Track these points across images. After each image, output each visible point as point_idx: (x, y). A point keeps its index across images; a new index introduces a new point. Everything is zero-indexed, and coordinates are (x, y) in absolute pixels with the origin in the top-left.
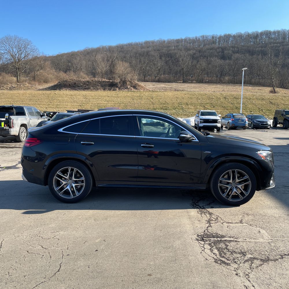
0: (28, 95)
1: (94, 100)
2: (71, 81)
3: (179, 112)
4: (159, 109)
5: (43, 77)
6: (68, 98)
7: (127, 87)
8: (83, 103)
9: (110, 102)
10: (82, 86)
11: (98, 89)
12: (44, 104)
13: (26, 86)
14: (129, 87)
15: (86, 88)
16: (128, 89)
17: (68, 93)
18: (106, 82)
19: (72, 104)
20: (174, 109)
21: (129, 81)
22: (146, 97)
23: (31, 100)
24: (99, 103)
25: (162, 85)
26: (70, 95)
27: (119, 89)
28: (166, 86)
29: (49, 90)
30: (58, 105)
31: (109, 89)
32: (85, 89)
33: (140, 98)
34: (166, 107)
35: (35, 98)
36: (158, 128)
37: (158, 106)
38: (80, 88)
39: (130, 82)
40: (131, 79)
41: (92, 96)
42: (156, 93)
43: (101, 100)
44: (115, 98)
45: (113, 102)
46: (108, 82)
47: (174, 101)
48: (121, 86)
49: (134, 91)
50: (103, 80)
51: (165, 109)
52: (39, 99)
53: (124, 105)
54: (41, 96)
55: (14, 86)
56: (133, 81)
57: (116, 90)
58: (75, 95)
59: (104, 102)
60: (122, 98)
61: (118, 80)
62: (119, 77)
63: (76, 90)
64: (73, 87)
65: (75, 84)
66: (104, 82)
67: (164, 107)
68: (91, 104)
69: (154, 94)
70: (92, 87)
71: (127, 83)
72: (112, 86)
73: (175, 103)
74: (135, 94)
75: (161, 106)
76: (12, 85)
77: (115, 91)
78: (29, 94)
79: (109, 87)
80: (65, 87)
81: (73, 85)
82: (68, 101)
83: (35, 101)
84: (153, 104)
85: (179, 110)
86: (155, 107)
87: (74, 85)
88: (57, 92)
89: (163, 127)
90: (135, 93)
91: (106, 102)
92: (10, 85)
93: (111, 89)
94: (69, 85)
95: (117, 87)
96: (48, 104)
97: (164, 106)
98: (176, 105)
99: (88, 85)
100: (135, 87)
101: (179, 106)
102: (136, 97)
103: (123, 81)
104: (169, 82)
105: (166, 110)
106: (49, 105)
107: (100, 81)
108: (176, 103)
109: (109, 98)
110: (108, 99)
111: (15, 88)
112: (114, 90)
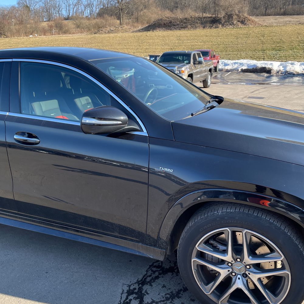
0: (118, 39)
1: (188, 41)
2: (167, 19)
3: (297, 53)
4: (269, 50)
5: (147, 18)
6: (160, 40)
7: (233, 23)
8: (175, 46)
9: (207, 43)
10: (178, 25)
11: (196, 27)
12: (132, 49)
13: (124, 28)
14: (235, 22)
15: (183, 26)
16: (234, 25)
17: (161, 35)
18: (207, 17)
19: (163, 47)
20: (291, 50)
21: (236, 14)
22: (255, 35)
23: (120, 44)
24: (193, 45)
25: (287, 19)
26: (162, 36)
27: (223, 25)
28: (292, 20)
29: (142, 32)
30: (147, 49)
31: (210, 26)
32: (182, 28)
33: (247, 36)
34: (281, 46)
35: (125, 42)
36: (261, 76)
37: (269, 46)
38: (176, 27)
39: (238, 15)
40: (239, 12)
41: (187, 37)
42: (270, 29)
43: (197, 41)
44: (215, 38)
45: (211, 43)
46: (210, 17)
47: (293, 39)
48: (225, 22)
49: (241, 28)
50: (205, 15)
51: (278, 50)
52: (128, 43)
53: (223, 46)
54: (131, 39)
55: (112, 29)
56: (241, 14)
57: (218, 27)
58: (168, 36)
59: (200, 44)
60: (222, 38)
61: (222, 15)
62: (224, 10)
63: (170, 30)
64: (169, 26)
65: (171, 22)
66: (205, 18)
67: (278, 47)
68: (183, 47)
69: (267, 31)
70: (190, 25)
71: (234, 17)
72: (214, 22)
73: (293, 41)
74: (241, 32)
75: (273, 46)
76: (111, 28)
77: (216, 29)
78: (120, 37)
79: (210, 24)
80: (159, 27)
81: (168, 24)
82: (158, 44)
83: (124, 45)
84: (263, 43)
85: (298, 51)
86: (265, 48)
87: (170, 25)
88: (149, 33)
89: (269, 74)
90: (242, 30)
91: (202, 44)
92: (109, 28)
93: (212, 26)
94: (164, 24)
95: (220, 23)
96: (136, 48)
97: (278, 45)
98: (295, 44)
99: (185, 23)
100: (243, 22)
101: (300, 46)
102: (242, 35)
103: (229, 15)
104: (298, 14)
105: (280, 50)
106: (138, 49)
107: (200, 17)
108: (297, 41)
109: (207, 38)
110: (205, 39)
111: (113, 32)
112: (216, 27)
